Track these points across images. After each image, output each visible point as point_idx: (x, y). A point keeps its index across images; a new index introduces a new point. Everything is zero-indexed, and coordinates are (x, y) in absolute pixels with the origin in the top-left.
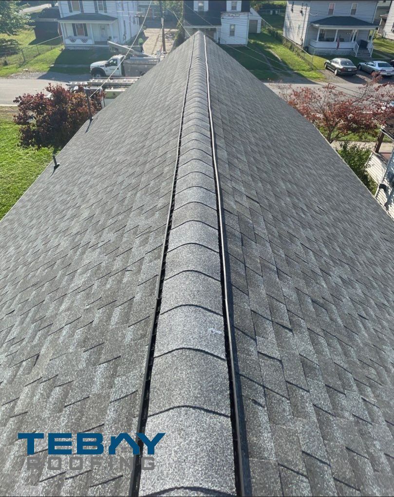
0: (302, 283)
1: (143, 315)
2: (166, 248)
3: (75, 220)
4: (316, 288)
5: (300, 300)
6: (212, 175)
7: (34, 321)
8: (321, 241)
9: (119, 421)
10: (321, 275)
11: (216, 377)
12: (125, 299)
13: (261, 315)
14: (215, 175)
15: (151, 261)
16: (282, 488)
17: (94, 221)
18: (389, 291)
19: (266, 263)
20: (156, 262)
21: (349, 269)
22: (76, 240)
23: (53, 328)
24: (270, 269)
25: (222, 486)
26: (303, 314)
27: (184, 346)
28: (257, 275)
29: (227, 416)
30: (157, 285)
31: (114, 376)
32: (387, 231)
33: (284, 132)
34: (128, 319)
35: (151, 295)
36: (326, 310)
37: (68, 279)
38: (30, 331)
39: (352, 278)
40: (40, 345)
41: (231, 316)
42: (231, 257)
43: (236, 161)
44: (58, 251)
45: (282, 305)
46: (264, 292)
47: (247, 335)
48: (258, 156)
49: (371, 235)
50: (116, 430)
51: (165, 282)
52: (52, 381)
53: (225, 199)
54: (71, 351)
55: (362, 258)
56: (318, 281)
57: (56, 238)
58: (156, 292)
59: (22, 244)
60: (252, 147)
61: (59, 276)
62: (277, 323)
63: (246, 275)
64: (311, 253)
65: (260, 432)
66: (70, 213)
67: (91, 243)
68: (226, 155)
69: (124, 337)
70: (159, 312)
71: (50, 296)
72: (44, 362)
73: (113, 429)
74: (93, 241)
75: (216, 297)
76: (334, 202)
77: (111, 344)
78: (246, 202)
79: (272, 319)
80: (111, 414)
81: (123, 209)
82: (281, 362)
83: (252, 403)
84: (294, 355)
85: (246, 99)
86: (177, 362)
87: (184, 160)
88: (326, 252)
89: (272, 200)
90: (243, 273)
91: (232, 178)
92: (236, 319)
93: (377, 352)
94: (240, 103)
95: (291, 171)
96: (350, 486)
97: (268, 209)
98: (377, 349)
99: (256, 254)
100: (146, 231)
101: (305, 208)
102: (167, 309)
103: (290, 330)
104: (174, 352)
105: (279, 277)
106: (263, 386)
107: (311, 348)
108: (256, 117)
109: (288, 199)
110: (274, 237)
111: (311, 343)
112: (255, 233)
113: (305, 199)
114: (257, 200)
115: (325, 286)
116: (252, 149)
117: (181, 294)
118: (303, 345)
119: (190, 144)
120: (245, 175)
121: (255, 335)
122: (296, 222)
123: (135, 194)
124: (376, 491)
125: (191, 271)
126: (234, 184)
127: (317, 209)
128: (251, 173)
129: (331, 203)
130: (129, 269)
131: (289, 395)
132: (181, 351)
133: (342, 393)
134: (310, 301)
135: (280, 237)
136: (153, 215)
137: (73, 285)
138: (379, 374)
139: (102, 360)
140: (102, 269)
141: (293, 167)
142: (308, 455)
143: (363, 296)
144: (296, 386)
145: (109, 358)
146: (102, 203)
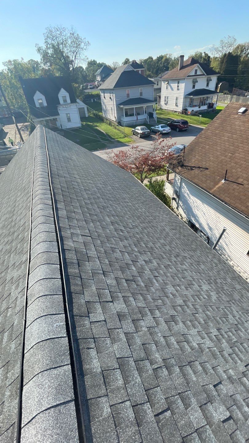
0: (120, 274)
2: (27, 287)
4: (128, 273)
5: (118, 283)
6: (54, 231)
8: (133, 244)
9: (12, 395)
10: (132, 264)
12: (10, 326)
13: (93, 302)
15: (21, 297)
16: (104, 381)
18: (172, 257)
19: (96, 271)
20: (24, 297)
21: (150, 254)
24: (99, 273)
26: (120, 290)
28: (89, 281)
29: (68, 365)
30: (25, 311)
31: (7, 373)
32: (174, 224)
33: (109, 184)
34: (12, 337)
35: (22, 318)
36: (135, 282)
39: (152, 258)
42: (70, 277)
43: (74, 214)
45: (106, 290)
46: (94, 288)
47: (83, 316)
49: (164, 230)
51: (28, 308)
53: (65, 242)
55: (158, 245)
56: (130, 268)
60: (86, 201)
62: (103, 302)
64: (126, 254)
65: (91, 361)
68: (65, 213)
69: (10, 348)
70: (26, 328)
73: (9, 401)
75: (59, 305)
76: (142, 218)
77: (4, 356)
78: (81, 239)
79: (99, 301)
80: (8, 393)
81: (4, 268)
82: (105, 321)
83: (86, 350)
84: (113, 314)
85: (80, 168)
86: (36, 351)
87: (34, 225)
88: (136, 250)
89: (100, 231)
90: (80, 283)
91: (70, 227)
92: (75, 311)
93: (163, 291)
94: (76, 172)
95: (114, 208)
96: (143, 360)
97: (97, 238)
98: (163, 290)
99: (89, 268)
100: (18, 279)
101: (123, 229)
102: (29, 324)
103: (111, 302)
104: (34, 347)
105: (104, 276)
106: (94, 338)
107: (124, 306)
108: (88, 180)
109: (112, 227)
110: (102, 253)
111: (124, 303)
112: (88, 256)
113: (123, 223)
114: (90, 235)
115: (134, 269)
116: (86, 203)
117: (36, 312)
118: (119, 306)
119: (37, 214)
120: (80, 222)
121: (89, 314)
122: (117, 239)
123: (10, 256)
124: (157, 355)
125: (41, 296)
126: (72, 231)
127: (131, 226)
128: (85, 219)
129: (140, 220)
130: (10, 306)
131: (110, 335)
132: (37, 345)
133: (141, 320)
134: (125, 281)
135: (106, 252)
136: (21, 267)
138: (163, 301)
139: (0, 367)
141: (115, 205)
142: (120, 358)
143: (157, 265)
144: (114, 329)
145: (4, 364)
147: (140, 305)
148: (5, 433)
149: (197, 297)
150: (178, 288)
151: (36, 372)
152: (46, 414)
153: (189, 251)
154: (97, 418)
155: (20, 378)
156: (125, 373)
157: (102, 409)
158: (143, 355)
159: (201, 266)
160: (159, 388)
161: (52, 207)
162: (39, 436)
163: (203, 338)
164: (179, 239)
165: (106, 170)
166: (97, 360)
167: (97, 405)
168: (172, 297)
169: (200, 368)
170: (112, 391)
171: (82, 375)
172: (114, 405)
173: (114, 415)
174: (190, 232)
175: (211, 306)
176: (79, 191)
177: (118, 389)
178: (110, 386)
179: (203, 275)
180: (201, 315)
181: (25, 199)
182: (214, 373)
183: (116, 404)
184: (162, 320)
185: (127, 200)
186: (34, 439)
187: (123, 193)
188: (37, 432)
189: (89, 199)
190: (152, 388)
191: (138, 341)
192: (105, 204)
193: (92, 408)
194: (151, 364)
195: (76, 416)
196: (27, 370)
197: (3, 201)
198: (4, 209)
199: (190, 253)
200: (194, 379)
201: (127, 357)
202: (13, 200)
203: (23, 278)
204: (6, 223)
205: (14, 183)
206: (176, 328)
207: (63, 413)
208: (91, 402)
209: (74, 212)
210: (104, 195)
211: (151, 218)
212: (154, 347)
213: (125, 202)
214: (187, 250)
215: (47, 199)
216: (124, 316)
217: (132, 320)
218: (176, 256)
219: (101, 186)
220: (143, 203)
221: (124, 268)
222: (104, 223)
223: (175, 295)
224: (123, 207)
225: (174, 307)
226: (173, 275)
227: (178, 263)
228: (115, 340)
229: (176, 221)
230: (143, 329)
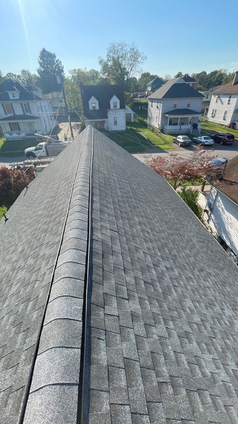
0: (139, 274)
1: (42, 305)
2: (56, 266)
3: (15, 253)
4: (148, 275)
5: (136, 283)
6: (87, 220)
8: (157, 248)
9: (26, 360)
10: (153, 267)
11: (74, 330)
12: (35, 297)
13: (110, 295)
14: (89, 219)
15: (49, 274)
16: (108, 376)
17: (24, 253)
18: (195, 270)
19: (117, 266)
20: (51, 274)
21: (172, 262)
22: (14, 265)
24: (119, 269)
25: (71, 381)
26: (138, 290)
27: (57, 318)
28: (110, 274)
29: (79, 348)
30: (50, 287)
31: (26, 338)
32: (202, 237)
34: (35, 308)
35: (47, 293)
36: (153, 285)
37: (8, 289)
39: (173, 266)
41: (90, 298)
42: (94, 266)
44: (5, 273)
45: (124, 287)
46: (113, 282)
47: (99, 306)
48: (122, 204)
49: (191, 240)
51: (53, 285)
53: (94, 233)
54: (7, 328)
55: (182, 254)
56: (151, 271)
57: (4, 265)
60: (119, 198)
62: (119, 297)
63: (103, 274)
64: (149, 256)
65: (100, 352)
66: (12, 249)
67: (21, 266)
68: (99, 206)
69: (32, 317)
70: (48, 302)
73: (23, 364)
74: (23, 265)
75: (80, 289)
76: (170, 224)
77: (26, 322)
78: (109, 233)
79: (116, 295)
80: (23, 357)
81: (39, 244)
82: (118, 316)
83: (97, 339)
84: (127, 312)
85: (119, 167)
86: (53, 326)
87: (71, 212)
88: (159, 254)
89: (128, 229)
90: (101, 274)
91: (101, 220)
92: (93, 299)
93: (181, 303)
94: (114, 171)
95: (144, 209)
96: (149, 369)
97: (124, 235)
98: (181, 302)
99: (112, 262)
100: (48, 257)
101: (149, 231)
102: (52, 300)
103: (128, 300)
104: (52, 322)
105: (124, 272)
106: (105, 330)
107: (139, 307)
108: (124, 179)
109: (139, 227)
110: (126, 250)
111: (139, 304)
112: (112, 250)
113: (151, 226)
114: (117, 231)
115: (154, 273)
116: (118, 201)
117: (59, 291)
118: (133, 306)
119: (75, 202)
120: (111, 217)
121: (104, 305)
122: (142, 240)
123: (46, 235)
124: (164, 369)
125: (66, 277)
126: (102, 223)
127: (158, 230)
128: (116, 215)
129: (168, 225)
130: (38, 279)
131: (120, 332)
132: (55, 321)
133: (154, 326)
134: (143, 282)
135: (129, 250)
136: (53, 247)
137: (11, 292)
138: (179, 314)
139: (21, 331)
140: (26, 281)
141: (146, 207)
142: (127, 358)
143: (178, 275)
144: (126, 327)
145: (25, 329)
146: (29, 242)
147: (154, 310)
148: (15, 392)
149: (218, 320)
150: (197, 304)
151: (50, 345)
152: (52, 389)
153: (214, 269)
154: (96, 411)
155: (35, 346)
156: (129, 375)
157: (102, 403)
159: (226, 287)
160: (161, 404)
161: (88, 198)
162: (43, 407)
163: (218, 368)
164: (206, 253)
165: (142, 172)
166: (105, 353)
167: (98, 397)
168: (190, 312)
169: (209, 399)
170: (115, 389)
171: (90, 362)
172: (114, 404)
173: (113, 415)
174: (219, 249)
175: (232, 335)
176: (114, 188)
177: (120, 390)
178: (113, 384)
179: (228, 298)
180: (219, 342)
181: (67, 187)
182: (225, 411)
183: (116, 404)
184: (175, 333)
185: (158, 204)
186: (38, 408)
187: (154, 196)
188: (42, 403)
189: (122, 197)
190: (154, 402)
191: (147, 347)
192: (136, 204)
193: (93, 399)
194: (157, 376)
195: (77, 401)
196: (43, 341)
197: (48, 186)
198: (48, 194)
199: (216, 270)
200: (202, 410)
201: (134, 360)
202: (56, 187)
203: (53, 257)
204: (48, 205)
205: (60, 173)
206: (188, 346)
207: (67, 394)
208: (93, 393)
209: (107, 207)
210: (136, 196)
211: (179, 226)
212: (162, 359)
213: (155, 205)
214: (213, 267)
215: (85, 191)
216: (137, 317)
217: (145, 324)
218: (200, 270)
219: (134, 186)
220: (173, 209)
221: (145, 269)
222: (132, 222)
223: (193, 311)
224: (152, 210)
225: (190, 323)
226: (194, 289)
227: (201, 278)
228: (125, 338)
229: (204, 234)
230: (155, 336)
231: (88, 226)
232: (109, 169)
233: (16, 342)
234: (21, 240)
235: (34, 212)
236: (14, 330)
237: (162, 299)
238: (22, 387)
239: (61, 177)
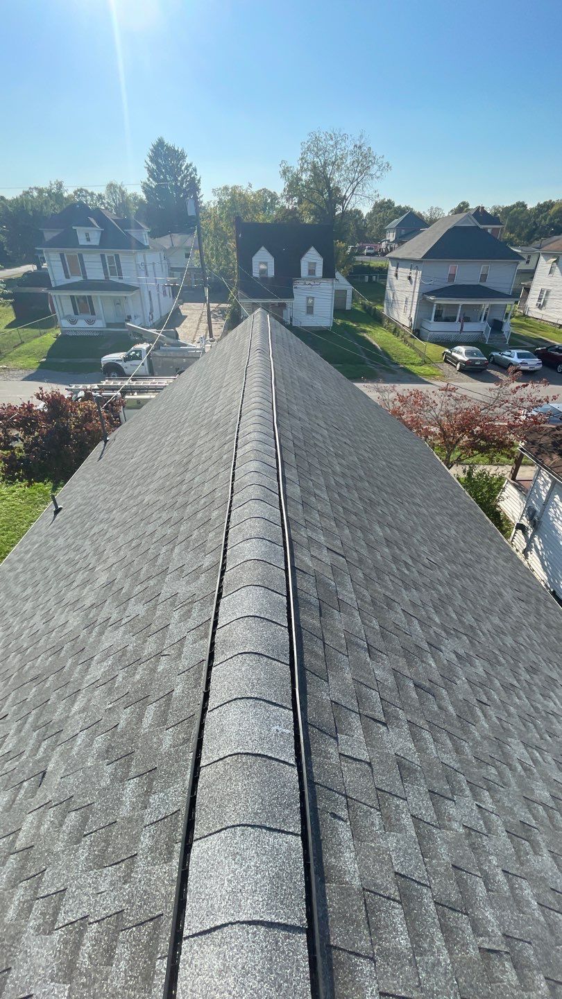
0: (402, 662)
1: (186, 713)
2: (216, 623)
3: (88, 587)
4: (421, 670)
5: (398, 684)
6: (279, 522)
7: (35, 728)
8: (431, 605)
9: (157, 849)
10: (429, 651)
11: (282, 787)
12: (161, 694)
13: (345, 707)
14: (282, 520)
15: (195, 642)
16: (367, 916)
17: (115, 588)
18: (520, 668)
19: (353, 639)
20: (202, 642)
21: (468, 641)
22: (91, 615)
23: (64, 736)
24: (358, 645)
25: (289, 918)
26: (403, 703)
27: (239, 751)
28: (340, 655)
29: (296, 835)
30: (204, 674)
31: (148, 793)
32: (524, 588)
34: (166, 720)
35: (195, 687)
36: (434, 696)
37: (81, 669)
38: (32, 742)
39: (471, 653)
40: (46, 759)
41: (304, 709)
42: (304, 632)
43: (313, 499)
44: (66, 631)
45: (374, 692)
46: (349, 676)
47: (325, 733)
48: (344, 492)
49: (500, 594)
50: (153, 860)
51: (214, 669)
52: (66, 804)
53: (298, 554)
54: (89, 764)
55: (487, 626)
56: (425, 659)
57: (61, 614)
58: (203, 683)
59: (13, 622)
61: (68, 665)
62: (366, 716)
63: (325, 656)
64: (416, 622)
65: (341, 852)
66: (80, 577)
67: (111, 620)
68: (299, 491)
69: (160, 742)
70: (207, 709)
71: (58, 694)
72: (54, 780)
73: (149, 859)
74: (115, 616)
75: (283, 686)
76: (450, 551)
77: (144, 753)
78: (326, 557)
79: (359, 711)
80: (146, 841)
81: (156, 570)
83: (330, 817)
84: (388, 755)
85: (329, 408)
86: (231, 771)
87: (239, 500)
88: (437, 620)
89: (364, 552)
90: (321, 653)
91: (308, 525)
92: (312, 714)
93: (500, 746)
94: (320, 415)
95: (392, 510)
96: (455, 910)
97: (357, 564)
98: (500, 743)
99: (340, 626)
100: (188, 601)
101: (410, 561)
102: (216, 705)
103: (384, 724)
104: (226, 759)
105: (370, 656)
106: (346, 797)
107: (411, 746)
108: (343, 435)
109: (387, 550)
110: (365, 602)
111: (411, 739)
112: (338, 599)
113: (410, 549)
114: (343, 554)
115: (433, 664)
116: (336, 482)
117: (236, 684)
119: (247, 478)
120: (325, 519)
121: (337, 732)
122: (396, 581)
123: (172, 550)
124: (489, 914)
125: (249, 653)
126: (310, 533)
127: (427, 561)
128: (335, 515)
129: (446, 553)
130: (166, 652)
131: (379, 806)
132: (235, 757)
133: (450, 800)
134: (412, 686)
135: (373, 603)
136: (198, 578)
137: (88, 677)
138: (501, 774)
139: (132, 774)
140: (129, 655)
141: (394, 505)
142: (403, 876)
143: (485, 676)
144: (390, 793)
145: (142, 771)
146: (125, 563)
147: (446, 758)
148: (134, 929)
150: (538, 754)
151: (228, 818)
152: (248, 933)
155: (182, 816)
156: (413, 922)
157: (361, 989)
158: (454, 896)
161: (276, 471)
162: (231, 980)
164: (536, 628)
166: (353, 855)
167: (351, 972)
168: (523, 773)
170: (385, 954)
171: (322, 875)
176: (325, 453)
177: (398, 957)
178: (380, 939)
181: (217, 444)
183: (393, 996)
184: (498, 823)
185: (418, 501)
186: (216, 980)
187: (409, 482)
188: (226, 969)
189: (344, 475)
191: (444, 854)
192: (373, 496)
193: (340, 975)
194: (475, 931)
195: (308, 975)
196: (207, 806)
197: (163, 440)
198: (165, 457)
201: (419, 883)
202: (188, 441)
203: (202, 601)
204: (168, 483)
205: (192, 411)
206: (534, 862)
207: (283, 952)
208: (337, 957)
209: (315, 495)
210: (373, 477)
211: (469, 556)
212: (481, 890)
213: (414, 503)
215: (266, 452)
216: (412, 771)
217: (429, 791)
218: (530, 669)
219: (366, 455)
220: (451, 517)
221: (411, 654)
222: (371, 537)
223: (529, 770)
224: (409, 513)
225: (529, 802)
226: (523, 715)
227: (535, 688)
228: (390, 823)
229: (526, 582)
230: (455, 825)
231: (284, 537)
232: (310, 409)
233: (120, 801)
234: (104, 558)
235: (131, 497)
236: (109, 769)
237: (459, 733)
238: (151, 920)
239: (196, 423)
